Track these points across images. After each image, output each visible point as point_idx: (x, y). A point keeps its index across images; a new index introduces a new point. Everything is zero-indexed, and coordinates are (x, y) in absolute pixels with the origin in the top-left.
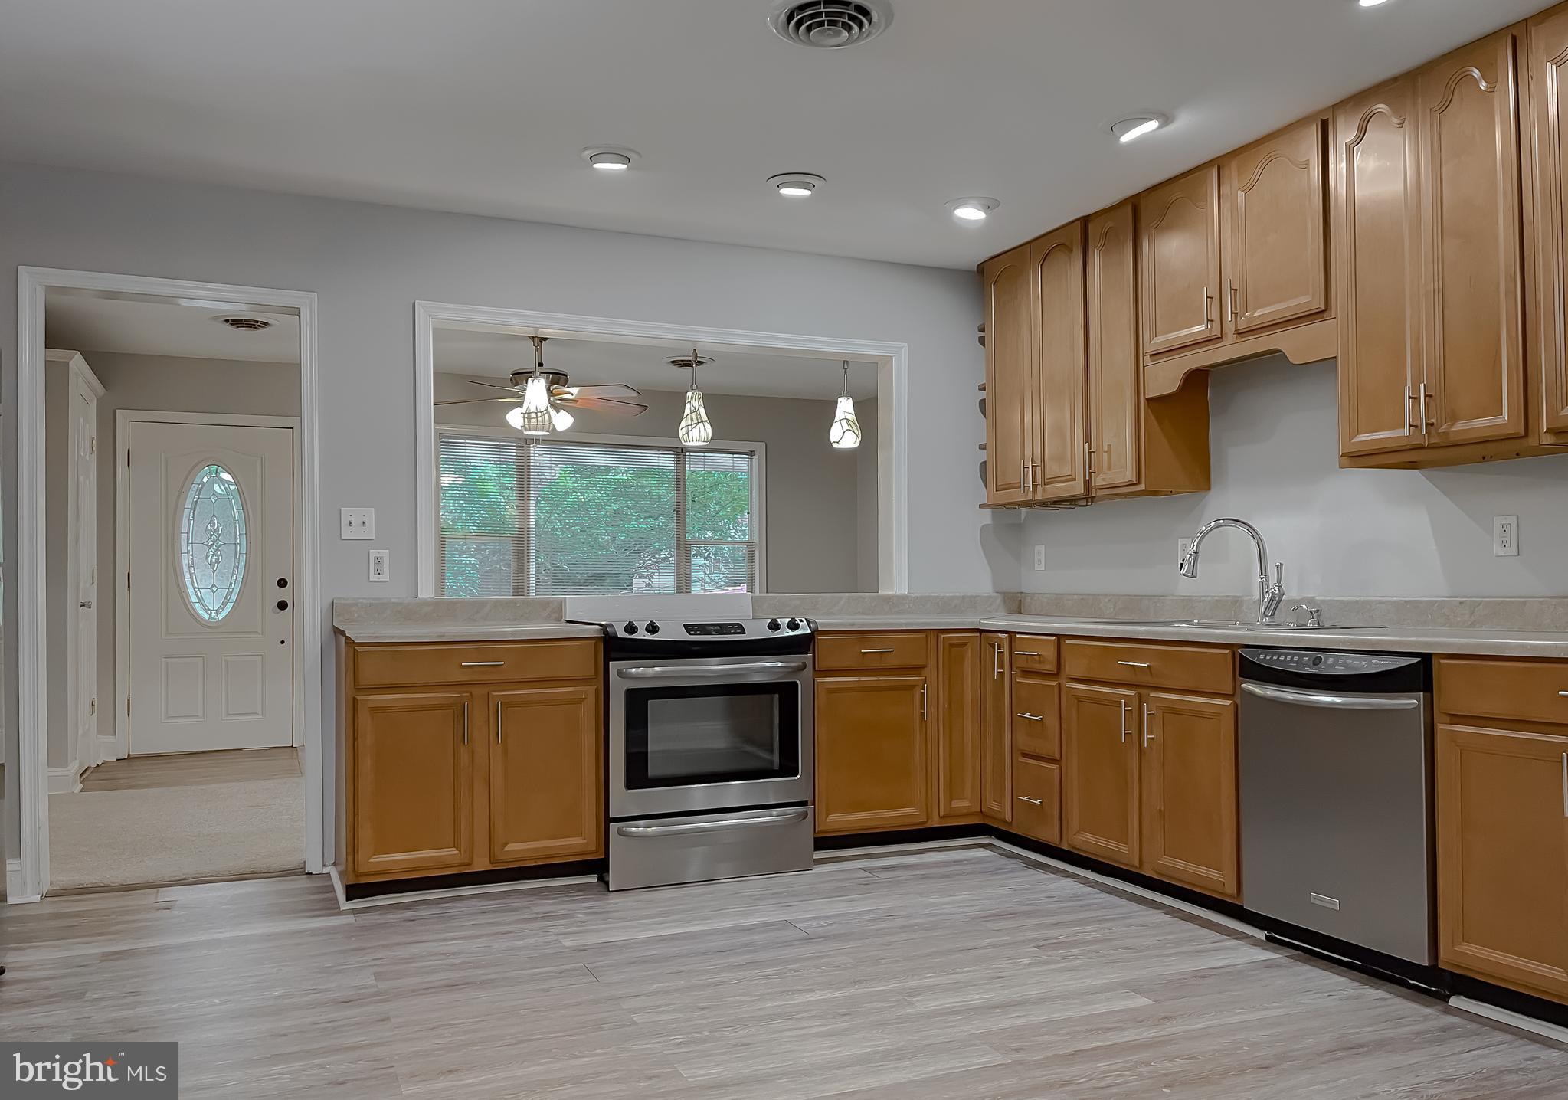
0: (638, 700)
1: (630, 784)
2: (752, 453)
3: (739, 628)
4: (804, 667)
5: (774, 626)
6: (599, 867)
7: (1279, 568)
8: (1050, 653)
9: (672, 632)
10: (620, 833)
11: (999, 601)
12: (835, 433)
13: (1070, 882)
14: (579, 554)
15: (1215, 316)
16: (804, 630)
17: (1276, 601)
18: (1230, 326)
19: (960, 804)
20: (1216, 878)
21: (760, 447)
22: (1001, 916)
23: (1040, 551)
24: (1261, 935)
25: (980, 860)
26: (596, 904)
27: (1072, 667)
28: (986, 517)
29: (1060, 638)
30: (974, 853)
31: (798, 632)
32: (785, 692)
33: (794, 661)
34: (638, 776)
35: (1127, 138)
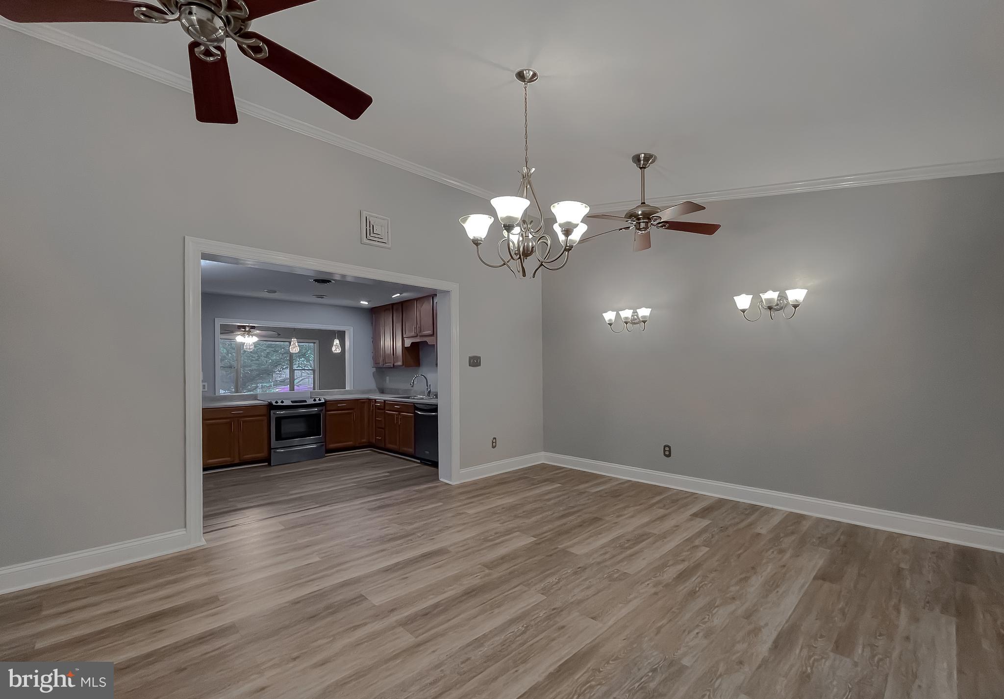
0: (279, 420)
1: (277, 439)
2: (314, 343)
3: (305, 401)
4: (322, 410)
5: (315, 400)
6: (268, 460)
7: (430, 385)
8: (383, 405)
9: (287, 403)
10: (274, 452)
11: (377, 390)
12: (334, 349)
13: (386, 456)
14: (254, 367)
15: (416, 332)
16: (323, 401)
17: (430, 392)
18: (418, 335)
19: (364, 440)
20: (411, 450)
21: (317, 341)
22: (367, 463)
23: (388, 378)
24: (419, 461)
25: (369, 453)
26: (268, 469)
27: (387, 408)
28: (374, 369)
29: (385, 401)
30: (367, 451)
31: (321, 402)
32: (317, 416)
33: (320, 408)
34: (279, 437)
35: (393, 297)
